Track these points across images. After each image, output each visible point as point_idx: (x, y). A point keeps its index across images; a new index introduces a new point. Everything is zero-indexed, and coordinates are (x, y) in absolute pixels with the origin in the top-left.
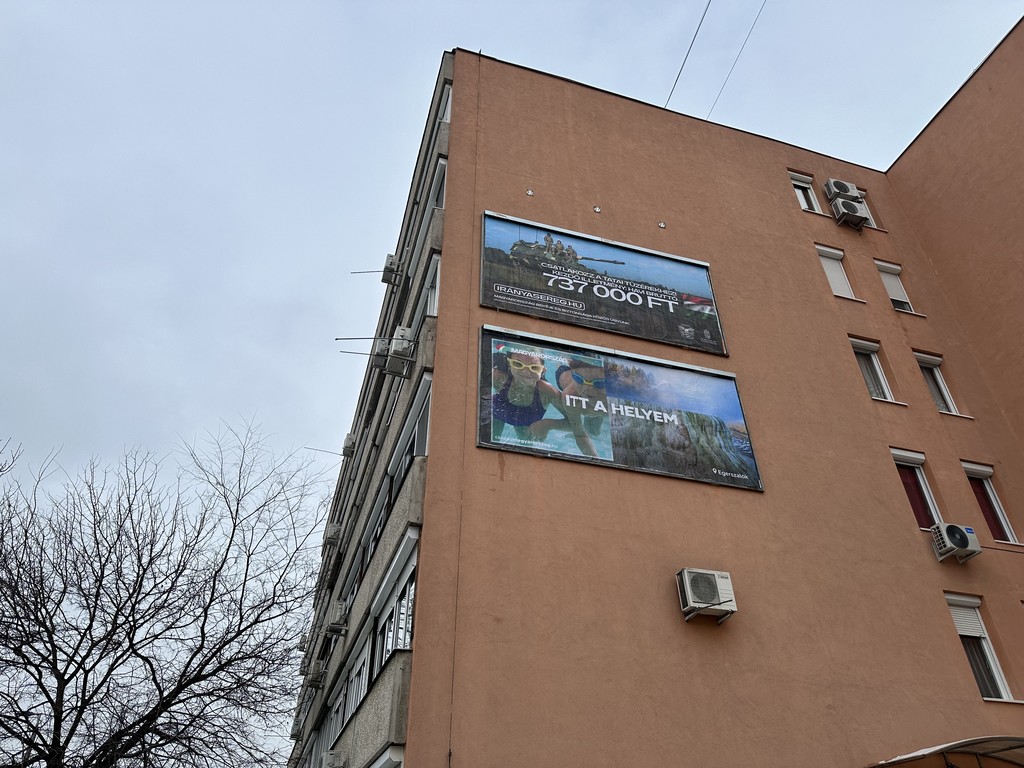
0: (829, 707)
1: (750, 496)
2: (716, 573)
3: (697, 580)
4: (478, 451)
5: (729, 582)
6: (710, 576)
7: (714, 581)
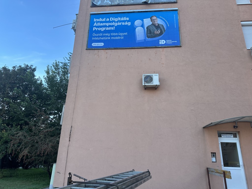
0: (192, 110)
2: (153, 75)
3: (146, 77)
4: (86, 50)
5: (158, 76)
6: (151, 76)
7: (152, 77)
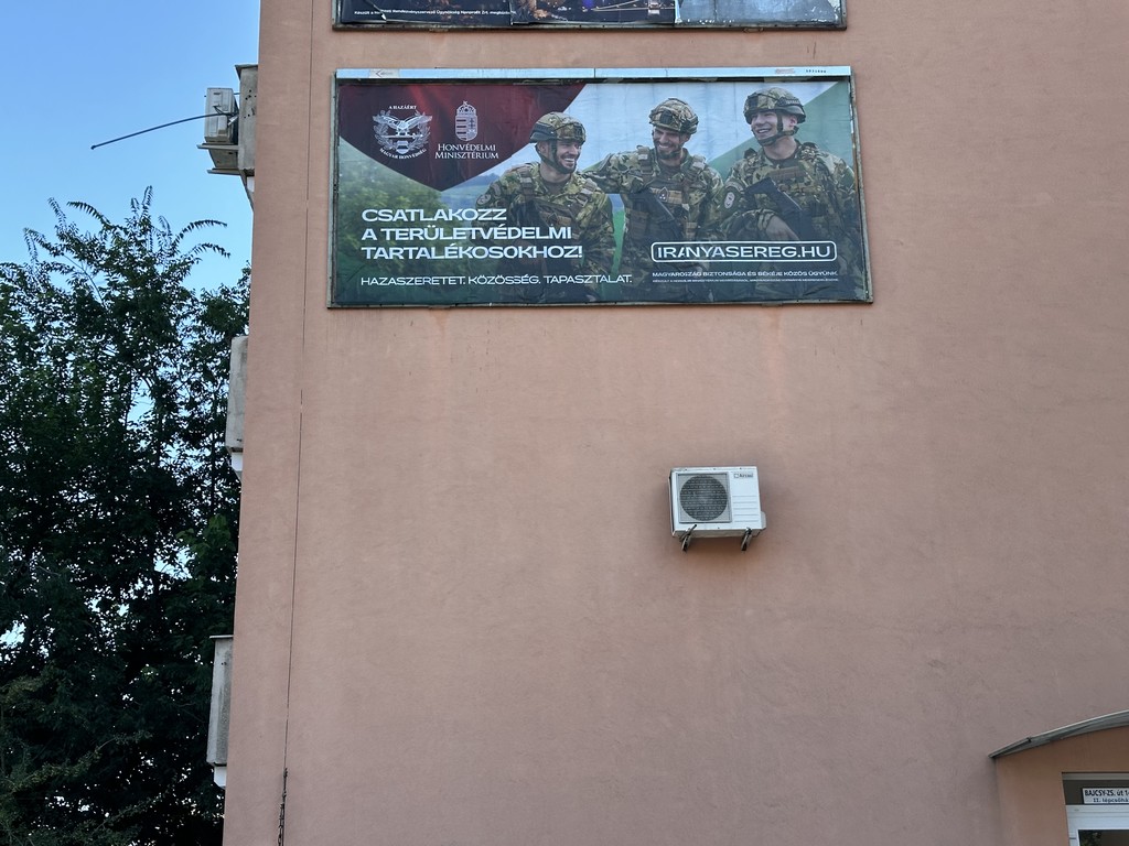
1: (842, 314)
2: (730, 470)
3: (692, 487)
4: (330, 314)
5: (754, 482)
6: (717, 477)
7: (723, 483)
